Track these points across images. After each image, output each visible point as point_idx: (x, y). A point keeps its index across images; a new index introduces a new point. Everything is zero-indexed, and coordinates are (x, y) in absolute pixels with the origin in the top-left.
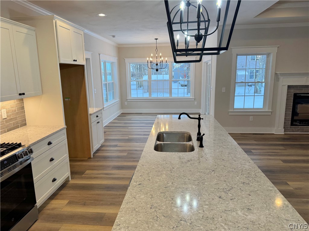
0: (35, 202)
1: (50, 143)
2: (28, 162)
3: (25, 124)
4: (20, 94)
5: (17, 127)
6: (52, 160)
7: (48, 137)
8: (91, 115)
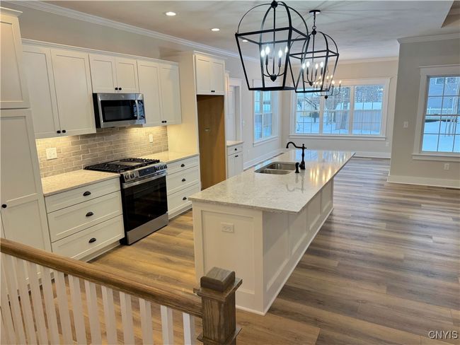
0: (166, 210)
1: (183, 166)
2: (163, 175)
3: (167, 150)
4: (163, 122)
5: (161, 151)
6: (184, 180)
7: (181, 160)
8: (228, 147)
